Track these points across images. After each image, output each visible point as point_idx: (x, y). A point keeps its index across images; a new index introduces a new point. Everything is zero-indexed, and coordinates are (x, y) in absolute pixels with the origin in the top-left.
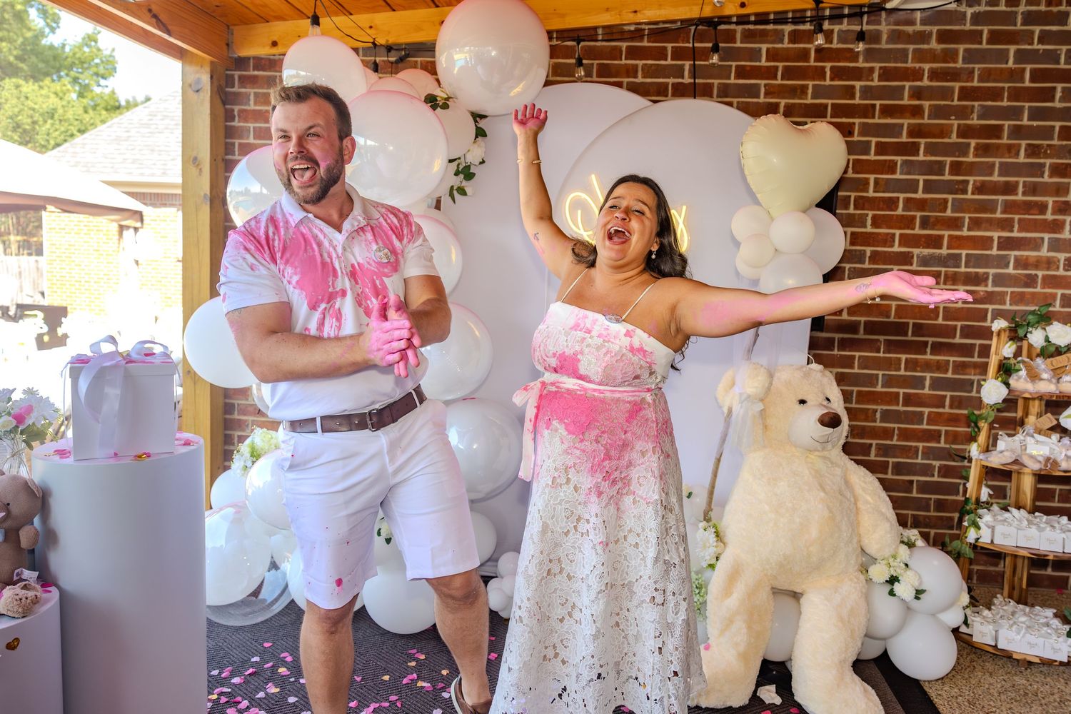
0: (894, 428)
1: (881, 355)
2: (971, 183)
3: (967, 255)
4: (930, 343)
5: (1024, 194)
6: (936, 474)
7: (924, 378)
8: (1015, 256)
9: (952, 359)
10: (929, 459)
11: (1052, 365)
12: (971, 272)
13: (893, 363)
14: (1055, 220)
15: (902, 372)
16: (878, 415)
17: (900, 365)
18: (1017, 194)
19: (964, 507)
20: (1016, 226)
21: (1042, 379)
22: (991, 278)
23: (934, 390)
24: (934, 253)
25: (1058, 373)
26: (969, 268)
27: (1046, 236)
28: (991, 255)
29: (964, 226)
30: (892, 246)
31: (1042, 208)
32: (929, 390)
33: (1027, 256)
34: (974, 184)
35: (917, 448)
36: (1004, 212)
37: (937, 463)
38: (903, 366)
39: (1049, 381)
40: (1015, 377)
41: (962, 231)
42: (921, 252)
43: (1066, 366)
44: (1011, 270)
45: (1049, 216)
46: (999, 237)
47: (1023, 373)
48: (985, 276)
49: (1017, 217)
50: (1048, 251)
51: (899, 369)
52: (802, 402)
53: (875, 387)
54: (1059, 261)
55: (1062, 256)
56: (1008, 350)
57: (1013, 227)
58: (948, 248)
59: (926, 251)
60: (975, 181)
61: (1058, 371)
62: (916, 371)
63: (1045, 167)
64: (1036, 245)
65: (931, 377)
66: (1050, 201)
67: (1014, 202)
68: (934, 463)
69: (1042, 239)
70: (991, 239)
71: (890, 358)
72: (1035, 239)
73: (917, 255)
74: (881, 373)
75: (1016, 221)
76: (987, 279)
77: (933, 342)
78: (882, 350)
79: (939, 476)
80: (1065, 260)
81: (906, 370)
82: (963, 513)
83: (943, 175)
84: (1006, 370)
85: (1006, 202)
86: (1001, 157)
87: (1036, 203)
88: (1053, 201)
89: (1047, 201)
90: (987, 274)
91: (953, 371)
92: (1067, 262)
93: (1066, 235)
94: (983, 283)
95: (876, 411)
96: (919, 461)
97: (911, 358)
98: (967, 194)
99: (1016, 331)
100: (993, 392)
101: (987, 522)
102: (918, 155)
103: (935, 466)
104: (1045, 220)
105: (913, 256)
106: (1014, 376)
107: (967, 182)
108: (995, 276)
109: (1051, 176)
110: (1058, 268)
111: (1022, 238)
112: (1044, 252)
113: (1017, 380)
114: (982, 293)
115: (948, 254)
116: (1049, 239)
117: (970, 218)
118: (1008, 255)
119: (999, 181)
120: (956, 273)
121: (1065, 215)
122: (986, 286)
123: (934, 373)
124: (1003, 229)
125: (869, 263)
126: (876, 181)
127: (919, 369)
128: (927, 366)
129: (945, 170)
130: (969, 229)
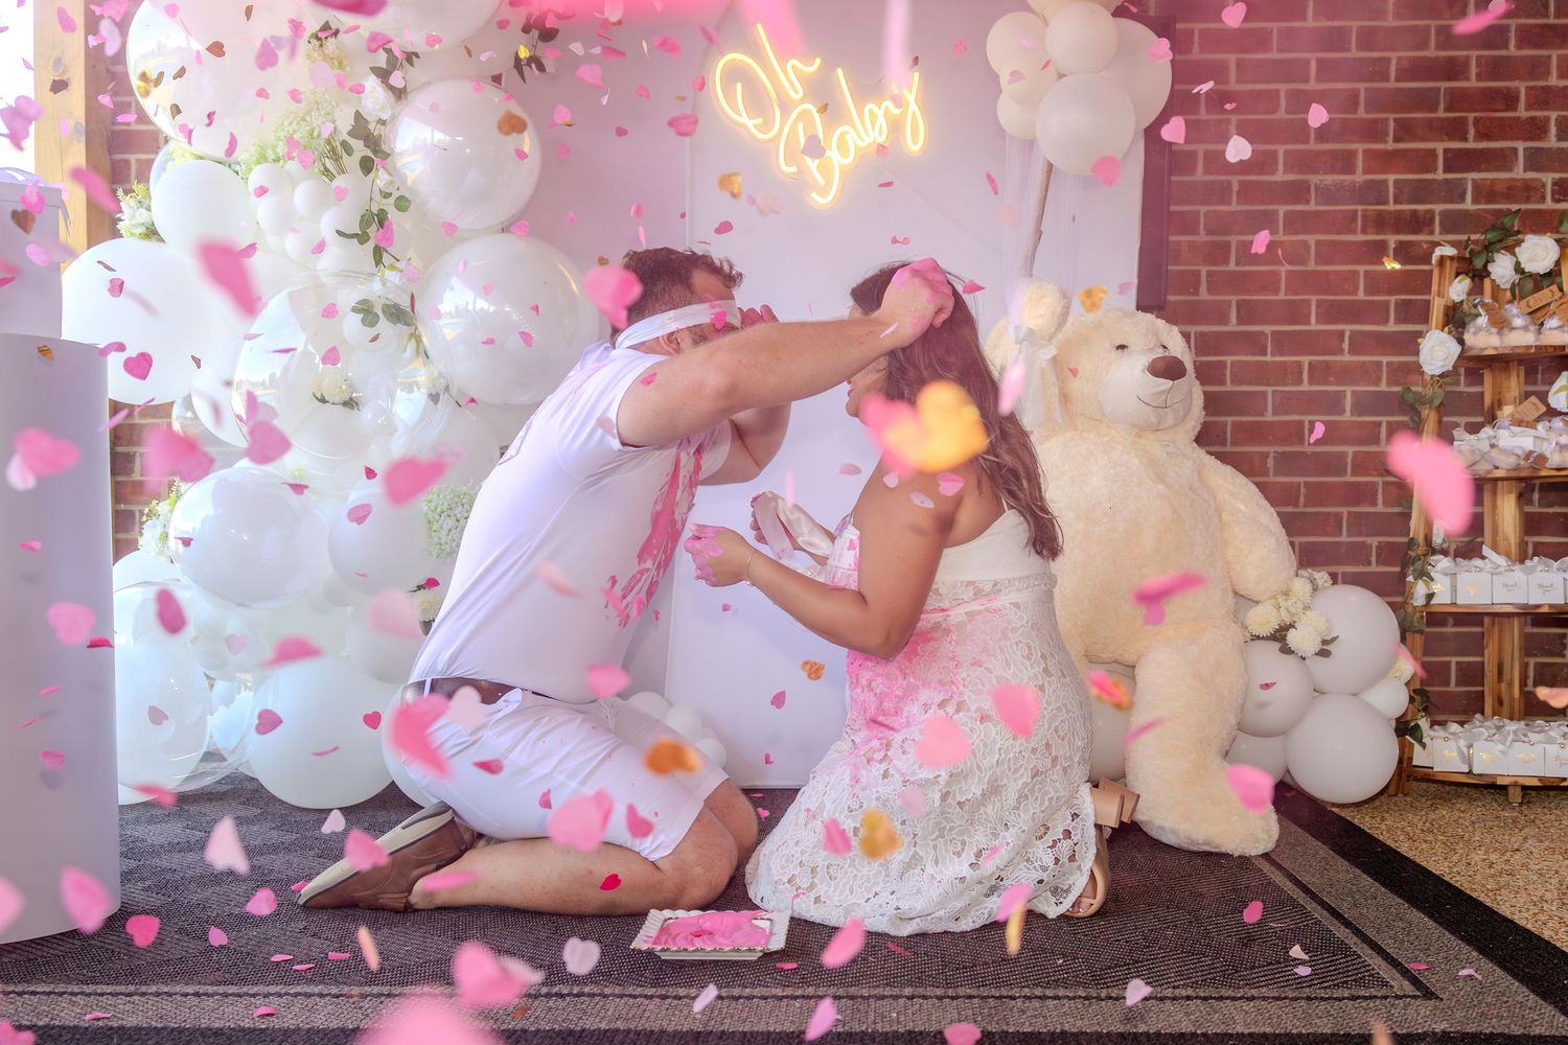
0: (1299, 484)
1: (1269, 358)
2: (1394, 62)
3: (1396, 181)
4: (1347, 334)
5: (1480, 77)
6: (1374, 559)
7: (1341, 396)
8: (1473, 180)
9: (1385, 359)
10: (1360, 534)
11: (1529, 306)
12: (1404, 211)
13: (1289, 371)
14: (1533, 119)
15: (1305, 387)
16: (1270, 462)
17: (1301, 373)
18: (1467, 79)
19: (1406, 554)
20: (1472, 132)
21: (1513, 329)
22: (1437, 220)
23: (1360, 415)
24: (1342, 181)
25: (1537, 316)
26: (1401, 203)
27: (1521, 146)
28: (1435, 180)
29: (1387, 134)
30: (1274, 172)
31: (1511, 100)
32: (1352, 415)
33: (1492, 180)
34: (1397, 64)
35: (1339, 516)
36: (1448, 109)
37: (1374, 541)
38: (1305, 376)
39: (1525, 328)
40: (1472, 330)
41: (1386, 142)
42: (1321, 180)
43: (1549, 304)
44: (1468, 205)
45: (1522, 112)
46: (1446, 151)
47: (1483, 321)
48: (1428, 216)
49: (1471, 116)
50: (1525, 171)
51: (1300, 382)
52: (1122, 347)
53: (1263, 415)
54: (1544, 186)
55: (1548, 178)
56: (1459, 289)
57: (1466, 132)
58: (1365, 172)
59: (1331, 179)
60: (1399, 58)
61: (1538, 315)
62: (1326, 383)
63: (1508, 31)
64: (1503, 160)
65: (1353, 392)
66: (1522, 87)
67: (1464, 91)
68: (1369, 540)
69: (1515, 150)
70: (1432, 153)
71: (1284, 363)
72: (1502, 150)
73: (1316, 185)
74: (1269, 390)
75: (1471, 122)
76: (1432, 220)
77: (1351, 331)
78: (1269, 350)
79: (1378, 563)
80: (1554, 184)
81: (1311, 382)
82: (1406, 563)
83: (1348, 50)
84: (1456, 320)
85: (1451, 92)
86: (1438, 19)
87: (1498, 92)
88: (1526, 88)
89: (1516, 88)
90: (1432, 212)
91: (1388, 379)
92: (1556, 188)
93: (1552, 141)
94: (1426, 229)
95: (1266, 456)
96: (1344, 538)
97: (1317, 361)
98: (1388, 80)
99: (1470, 261)
100: (1437, 352)
101: (1443, 569)
102: (1304, 18)
103: (1371, 546)
104: (1517, 119)
105: (1309, 186)
106: (1471, 328)
107: (1388, 60)
108: (1445, 214)
109: (1519, 47)
110: (1543, 199)
111: (1483, 150)
112: (1519, 172)
113: (1475, 333)
114: (1425, 246)
115: (1366, 182)
116: (1525, 149)
117: (1396, 121)
118: (1462, 179)
119: (1437, 58)
120: (1380, 213)
121: (1548, 110)
122: (1431, 233)
123: (1357, 384)
124: (1452, 137)
125: (1238, 203)
126: (1240, 65)
127: (1332, 379)
128: (1346, 374)
129: (1349, 43)
130: (1397, 139)
